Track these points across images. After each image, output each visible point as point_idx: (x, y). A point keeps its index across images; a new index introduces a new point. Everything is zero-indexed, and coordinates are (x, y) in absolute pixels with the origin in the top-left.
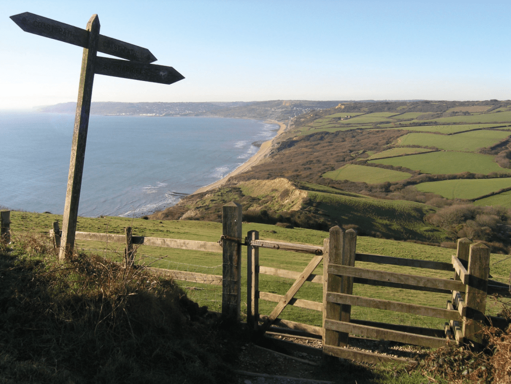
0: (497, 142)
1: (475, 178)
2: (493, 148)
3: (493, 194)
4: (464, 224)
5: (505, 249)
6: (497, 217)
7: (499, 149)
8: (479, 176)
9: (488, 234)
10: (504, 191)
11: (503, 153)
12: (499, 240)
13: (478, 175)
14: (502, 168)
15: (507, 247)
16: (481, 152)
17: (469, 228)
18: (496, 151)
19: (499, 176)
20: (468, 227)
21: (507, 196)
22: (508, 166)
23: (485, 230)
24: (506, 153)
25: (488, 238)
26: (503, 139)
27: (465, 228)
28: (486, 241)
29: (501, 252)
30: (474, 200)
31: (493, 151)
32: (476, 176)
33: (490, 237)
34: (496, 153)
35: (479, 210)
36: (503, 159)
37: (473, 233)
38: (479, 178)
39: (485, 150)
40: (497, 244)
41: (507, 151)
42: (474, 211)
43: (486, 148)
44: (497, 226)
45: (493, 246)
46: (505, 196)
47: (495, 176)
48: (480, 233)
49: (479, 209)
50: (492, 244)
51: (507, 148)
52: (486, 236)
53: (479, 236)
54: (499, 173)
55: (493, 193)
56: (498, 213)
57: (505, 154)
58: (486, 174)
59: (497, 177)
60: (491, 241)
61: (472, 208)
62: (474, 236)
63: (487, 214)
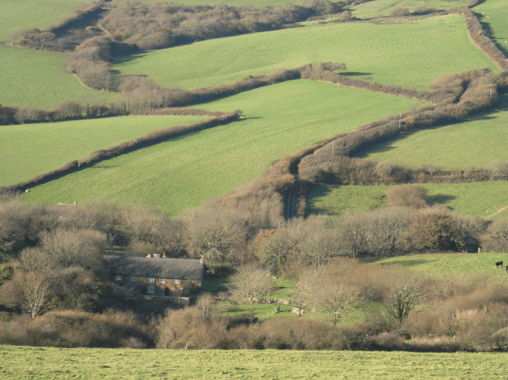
0: (71, 14)
1: (16, 123)
2: (59, 32)
3: (75, 168)
4: (15, 264)
5: (143, 329)
6: (99, 236)
7: (77, 32)
8: (28, 116)
9: (88, 289)
10: (104, 156)
11: (88, 47)
12: (122, 304)
13: (25, 111)
14: (90, 91)
15: (146, 323)
16: (25, 43)
17: (31, 275)
18: (69, 39)
19: (84, 114)
20: (26, 271)
21: (114, 170)
22: (107, 83)
23: (75, 276)
24: (99, 44)
25: (91, 300)
26: (86, 5)
27: (18, 275)
28: (86, 309)
29: (133, 340)
30: (21, 188)
31: (61, 41)
32: (19, 116)
33: (95, 297)
34: (71, 47)
35: (43, 218)
36: (91, 63)
37: (44, 289)
38: (28, 122)
39: (37, 35)
40: (119, 318)
41: (98, 38)
42: (30, 220)
43: (38, 31)
44: (106, 263)
45: (107, 324)
46: (108, 171)
47: (75, 114)
48: (66, 289)
49: (44, 212)
50: (103, 317)
51: (98, 31)
52: (83, 296)
53: (62, 298)
54: (83, 104)
55: (76, 163)
56: (99, 223)
57: (94, 49)
58: (49, 108)
59: (80, 118)
60: (98, 308)
61: (23, 214)
62: (49, 298)
63: (68, 226)
